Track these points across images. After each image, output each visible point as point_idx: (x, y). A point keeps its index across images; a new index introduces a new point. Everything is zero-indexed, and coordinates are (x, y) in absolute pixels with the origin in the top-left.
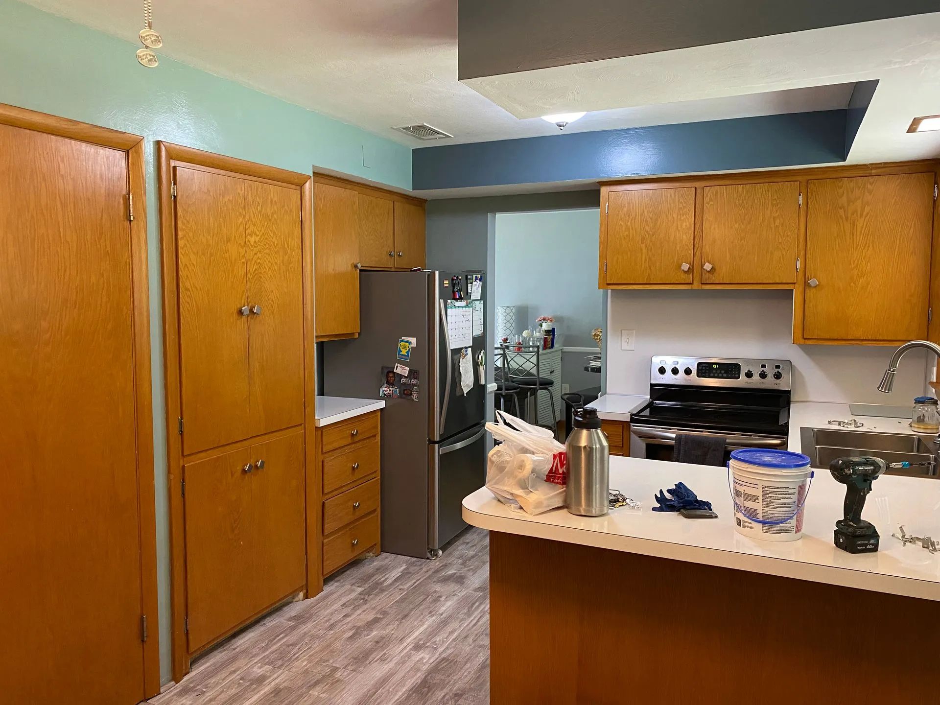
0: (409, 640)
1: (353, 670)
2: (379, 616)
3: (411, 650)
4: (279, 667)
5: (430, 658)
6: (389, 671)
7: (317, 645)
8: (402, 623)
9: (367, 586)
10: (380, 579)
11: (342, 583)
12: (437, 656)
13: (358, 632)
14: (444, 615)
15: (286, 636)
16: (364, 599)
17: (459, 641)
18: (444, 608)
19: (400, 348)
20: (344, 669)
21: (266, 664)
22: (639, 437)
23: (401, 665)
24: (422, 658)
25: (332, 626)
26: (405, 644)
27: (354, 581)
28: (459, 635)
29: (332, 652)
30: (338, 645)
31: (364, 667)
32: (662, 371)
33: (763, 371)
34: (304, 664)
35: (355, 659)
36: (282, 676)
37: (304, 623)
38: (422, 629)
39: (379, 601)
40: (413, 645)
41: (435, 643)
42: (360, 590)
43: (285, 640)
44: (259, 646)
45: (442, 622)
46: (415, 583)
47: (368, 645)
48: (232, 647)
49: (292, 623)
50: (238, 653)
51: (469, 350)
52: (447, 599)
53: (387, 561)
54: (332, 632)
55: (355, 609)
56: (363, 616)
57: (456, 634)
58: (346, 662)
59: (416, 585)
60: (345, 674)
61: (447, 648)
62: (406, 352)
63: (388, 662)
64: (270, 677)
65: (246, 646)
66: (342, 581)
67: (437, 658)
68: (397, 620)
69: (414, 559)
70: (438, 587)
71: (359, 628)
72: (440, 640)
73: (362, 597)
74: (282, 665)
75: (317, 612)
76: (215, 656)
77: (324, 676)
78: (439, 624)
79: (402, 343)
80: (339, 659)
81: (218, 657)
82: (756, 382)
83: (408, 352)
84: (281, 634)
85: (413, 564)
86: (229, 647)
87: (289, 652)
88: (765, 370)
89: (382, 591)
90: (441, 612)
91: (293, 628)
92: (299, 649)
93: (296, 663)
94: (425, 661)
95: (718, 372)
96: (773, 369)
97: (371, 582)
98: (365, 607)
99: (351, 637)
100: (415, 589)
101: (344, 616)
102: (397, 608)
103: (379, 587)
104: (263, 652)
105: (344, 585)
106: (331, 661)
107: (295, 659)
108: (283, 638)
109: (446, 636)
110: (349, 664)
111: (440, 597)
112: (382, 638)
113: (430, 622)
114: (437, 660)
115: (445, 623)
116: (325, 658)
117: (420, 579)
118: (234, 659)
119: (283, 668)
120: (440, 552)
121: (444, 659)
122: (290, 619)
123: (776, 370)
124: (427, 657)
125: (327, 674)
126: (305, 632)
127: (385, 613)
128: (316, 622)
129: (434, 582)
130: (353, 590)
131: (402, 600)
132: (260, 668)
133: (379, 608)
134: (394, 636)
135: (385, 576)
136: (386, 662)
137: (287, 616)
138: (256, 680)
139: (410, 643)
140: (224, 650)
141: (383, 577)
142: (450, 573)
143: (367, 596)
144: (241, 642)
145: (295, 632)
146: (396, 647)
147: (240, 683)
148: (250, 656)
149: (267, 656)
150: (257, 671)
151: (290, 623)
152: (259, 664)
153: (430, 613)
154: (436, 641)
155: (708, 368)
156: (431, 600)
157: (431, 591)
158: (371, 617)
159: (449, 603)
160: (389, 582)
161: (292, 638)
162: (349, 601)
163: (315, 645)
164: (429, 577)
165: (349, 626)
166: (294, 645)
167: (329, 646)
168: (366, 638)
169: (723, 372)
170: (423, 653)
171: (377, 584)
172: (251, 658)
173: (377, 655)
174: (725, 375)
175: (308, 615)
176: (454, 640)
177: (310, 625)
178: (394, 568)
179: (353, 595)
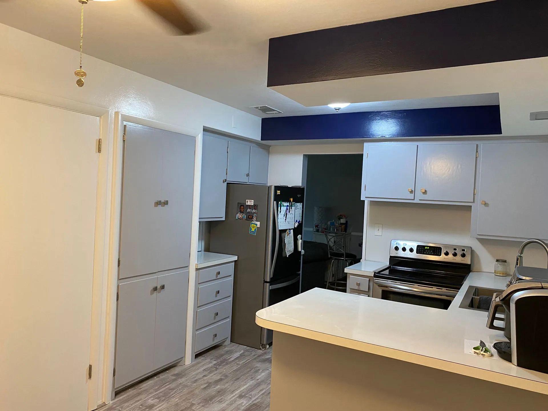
0: (237, 392)
1: (203, 406)
2: (222, 378)
3: (237, 397)
4: (163, 401)
5: (247, 403)
6: (223, 408)
7: (185, 391)
8: (235, 382)
9: (219, 361)
10: (227, 357)
11: (206, 358)
12: (251, 402)
13: (209, 385)
14: (259, 380)
15: (170, 384)
16: (216, 367)
17: (265, 395)
18: (259, 377)
19: (251, 227)
20: (198, 405)
21: (156, 398)
22: (378, 286)
23: (230, 405)
24: (242, 403)
25: (196, 381)
26: (234, 394)
27: (212, 357)
28: (265, 392)
29: (193, 395)
30: (197, 391)
31: (209, 405)
32: (397, 248)
33: (455, 252)
34: (177, 400)
35: (205, 400)
36: (163, 406)
37: (181, 378)
38: (245, 387)
39: (224, 369)
40: (238, 395)
41: (251, 395)
42: (215, 362)
43: (169, 386)
44: (154, 388)
45: (257, 384)
46: (246, 361)
47: (213, 393)
48: (139, 388)
49: (174, 377)
50: (142, 392)
51: (292, 231)
52: (262, 372)
53: (233, 348)
54: (195, 384)
55: (210, 373)
56: (214, 377)
57: (264, 391)
58: (199, 401)
59: (247, 362)
60: (198, 408)
61: (257, 399)
62: (254, 230)
63: (223, 404)
64: (157, 405)
65: (147, 388)
66: (206, 357)
67: (251, 403)
68: (232, 381)
69: (248, 348)
70: (258, 365)
71: (211, 383)
72: (254, 394)
73: (215, 366)
74: (164, 400)
75: (189, 373)
76: (129, 392)
77: (186, 408)
78: (256, 385)
79: (253, 225)
80: (196, 399)
81: (131, 392)
82: (450, 258)
83: (255, 230)
84: (167, 383)
85: (247, 351)
86: (138, 388)
87: (170, 393)
88: (456, 251)
89: (227, 364)
90: (258, 378)
91: (174, 380)
92: (175, 392)
93: (172, 399)
94: (243, 404)
95: (429, 251)
96: (460, 251)
97: (221, 359)
98: (215, 372)
99: (205, 388)
100: (245, 365)
101: (203, 376)
102: (233, 374)
103: (226, 362)
104: (156, 392)
105: (206, 359)
106: (191, 400)
107: (172, 397)
108: (168, 385)
109: (257, 392)
110: (201, 402)
111: (259, 370)
112: (222, 390)
113: (251, 383)
114: (251, 405)
115: (258, 384)
116: (188, 398)
117: (249, 359)
118: (139, 394)
119: (165, 401)
120: (268, 346)
121: (254, 404)
122: (172, 376)
123: (463, 252)
124: (245, 402)
125: (188, 407)
126: (181, 383)
127: (226, 376)
128: (188, 378)
129: (257, 361)
130: (211, 363)
131: (237, 370)
132: (152, 400)
133: (223, 373)
134: (229, 389)
135: (230, 356)
136: (222, 403)
137: (172, 373)
138: (149, 406)
139: (237, 393)
140: (135, 389)
141: (229, 356)
142: (267, 357)
143: (218, 366)
144: (145, 385)
145: (175, 383)
146: (229, 395)
147: (140, 407)
148: (148, 393)
149: (157, 394)
150: (150, 402)
151: (173, 377)
152: (152, 398)
153: (252, 378)
154: (251, 394)
155: (423, 249)
156: (253, 371)
157: (255, 366)
158: (219, 378)
159: (263, 374)
160: (232, 359)
161: (173, 385)
162: (207, 368)
163: (184, 391)
164: (255, 359)
165: (205, 381)
166: (173, 389)
167: (192, 391)
168: (213, 389)
169: (431, 251)
170: (243, 400)
171: (225, 360)
172: (149, 394)
173: (218, 399)
174: (433, 253)
175: (184, 374)
176: (262, 394)
177: (183, 379)
178: (236, 352)
179: (211, 365)
